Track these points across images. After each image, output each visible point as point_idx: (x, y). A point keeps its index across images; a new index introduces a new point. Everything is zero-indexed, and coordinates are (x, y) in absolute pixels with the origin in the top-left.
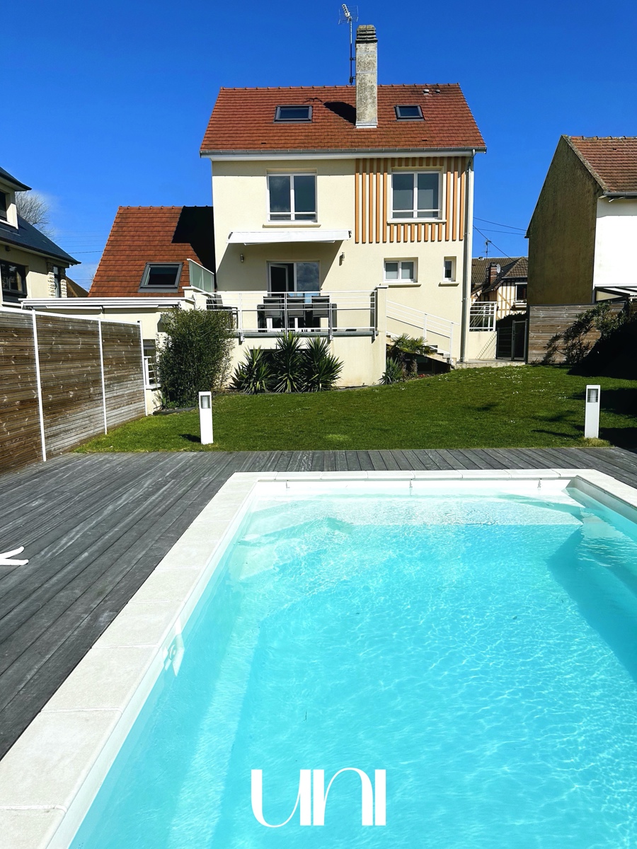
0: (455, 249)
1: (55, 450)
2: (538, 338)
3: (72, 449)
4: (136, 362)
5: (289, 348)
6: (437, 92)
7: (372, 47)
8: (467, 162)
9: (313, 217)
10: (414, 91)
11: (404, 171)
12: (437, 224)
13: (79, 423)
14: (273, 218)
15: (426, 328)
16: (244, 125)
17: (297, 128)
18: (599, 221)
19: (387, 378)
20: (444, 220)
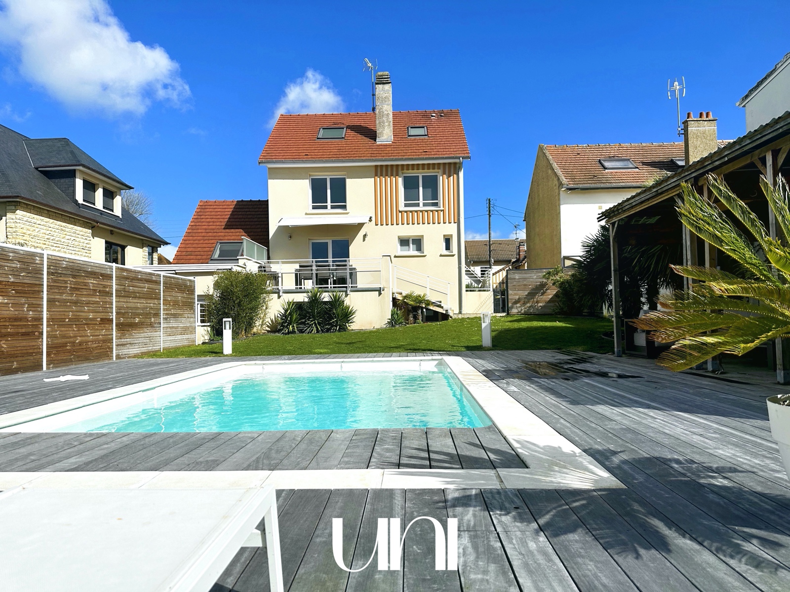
0: (451, 229)
1: (122, 355)
2: (515, 294)
3: (135, 356)
4: (190, 306)
5: (314, 300)
6: (441, 116)
7: (388, 87)
8: (458, 166)
9: (344, 207)
10: (424, 116)
11: (411, 173)
12: (437, 211)
13: (141, 340)
14: (314, 207)
15: (428, 287)
16: (294, 142)
17: (333, 143)
18: (562, 207)
19: (393, 322)
20: (442, 208)
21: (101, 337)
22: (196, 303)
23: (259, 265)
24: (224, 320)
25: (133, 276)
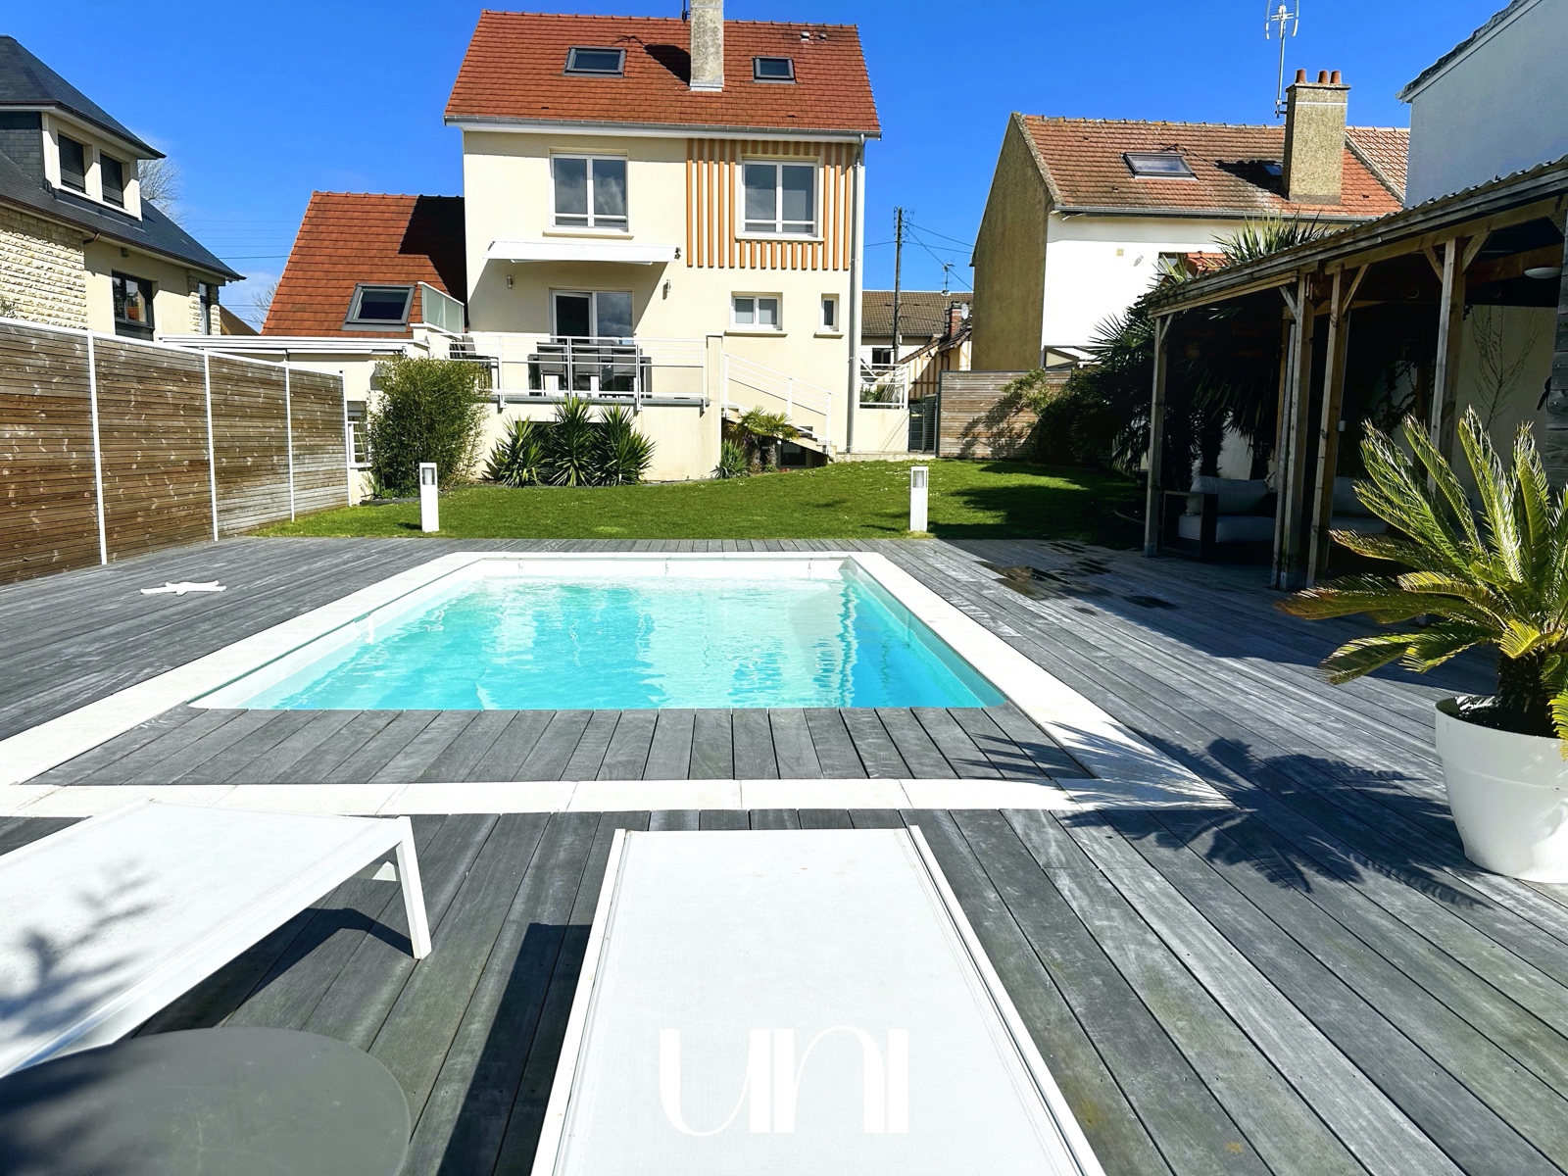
0: (837, 283)
1: (228, 530)
2: (954, 419)
3: (250, 532)
4: (336, 428)
5: (573, 422)
6: (822, 38)
8: (855, 152)
9: (623, 224)
10: (787, 34)
11: (762, 160)
12: (811, 243)
13: (258, 500)
14: (559, 221)
15: (790, 400)
16: (516, 76)
17: (599, 85)
18: (1049, 246)
19: (723, 470)
20: (820, 238)
21: (191, 496)
22: (347, 422)
23: (450, 341)
24: (422, 465)
25: (240, 373)
